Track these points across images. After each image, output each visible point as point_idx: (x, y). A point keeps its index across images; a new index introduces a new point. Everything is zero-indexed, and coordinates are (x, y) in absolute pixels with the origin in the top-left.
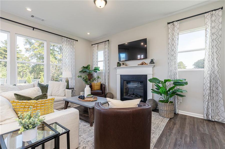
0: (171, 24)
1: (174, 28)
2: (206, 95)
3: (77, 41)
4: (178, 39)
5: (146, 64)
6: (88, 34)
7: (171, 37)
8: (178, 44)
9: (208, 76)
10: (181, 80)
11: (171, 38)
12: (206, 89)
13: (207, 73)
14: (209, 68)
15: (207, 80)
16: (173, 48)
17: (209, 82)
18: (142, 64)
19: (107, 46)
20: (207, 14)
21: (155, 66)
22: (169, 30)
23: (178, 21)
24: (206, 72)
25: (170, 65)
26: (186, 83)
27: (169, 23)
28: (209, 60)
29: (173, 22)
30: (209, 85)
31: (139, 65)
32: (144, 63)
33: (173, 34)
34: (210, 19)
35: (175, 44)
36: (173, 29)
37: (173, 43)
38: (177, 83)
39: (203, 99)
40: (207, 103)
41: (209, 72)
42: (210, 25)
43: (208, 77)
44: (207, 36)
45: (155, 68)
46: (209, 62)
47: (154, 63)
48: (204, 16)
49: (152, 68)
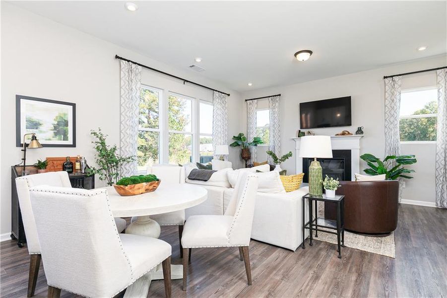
0: (389, 79)
1: (394, 85)
2: (440, 176)
3: (229, 95)
4: (400, 100)
5: (349, 133)
6: (250, 84)
7: (389, 97)
8: (399, 107)
9: (442, 150)
10: (409, 157)
11: (389, 99)
12: (440, 169)
13: (440, 148)
14: (443, 141)
15: (441, 157)
16: (392, 112)
17: (444, 159)
18: (343, 134)
19: (277, 104)
20: (440, 70)
21: (363, 136)
22: (387, 87)
23: (400, 75)
24: (439, 146)
25: (388, 136)
26: (415, 161)
27: (385, 77)
28: (443, 130)
29: (392, 77)
30: (443, 162)
31: (338, 135)
32: (346, 133)
33: (393, 94)
34: (443, 77)
35: (395, 108)
36: (393, 87)
37: (393, 105)
38: (401, 161)
39: (436, 182)
40: (441, 186)
41: (443, 146)
42: (444, 85)
43: (441, 153)
44: (440, 99)
45: (364, 140)
46: (443, 133)
47: (362, 133)
48: (436, 73)
49: (359, 140)
